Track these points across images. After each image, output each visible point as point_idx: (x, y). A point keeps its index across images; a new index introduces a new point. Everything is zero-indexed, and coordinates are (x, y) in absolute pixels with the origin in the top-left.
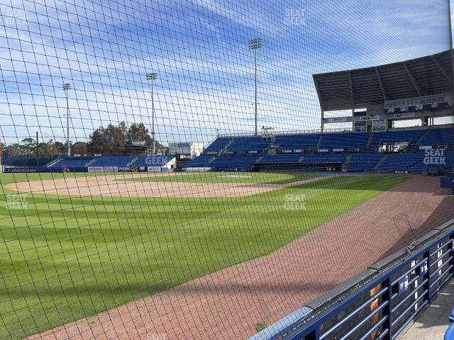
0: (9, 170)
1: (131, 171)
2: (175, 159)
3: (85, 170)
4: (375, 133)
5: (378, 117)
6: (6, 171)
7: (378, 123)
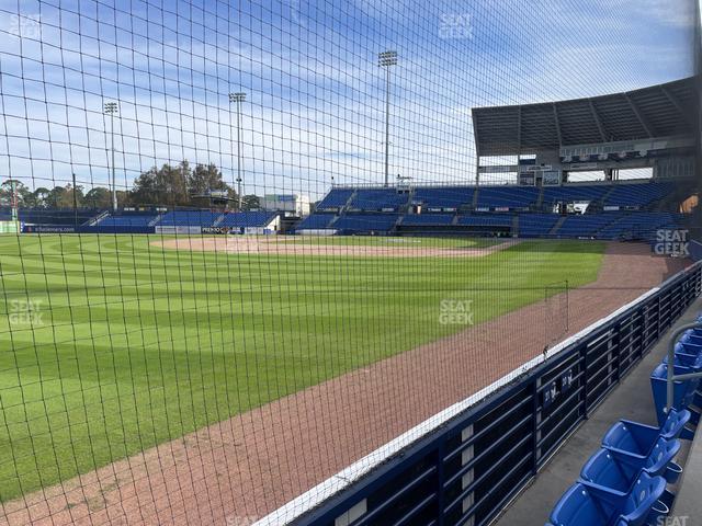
0: (30, 229)
1: (220, 233)
2: (278, 217)
3: (152, 230)
4: (547, 188)
5: (549, 167)
6: (26, 230)
7: (550, 175)
